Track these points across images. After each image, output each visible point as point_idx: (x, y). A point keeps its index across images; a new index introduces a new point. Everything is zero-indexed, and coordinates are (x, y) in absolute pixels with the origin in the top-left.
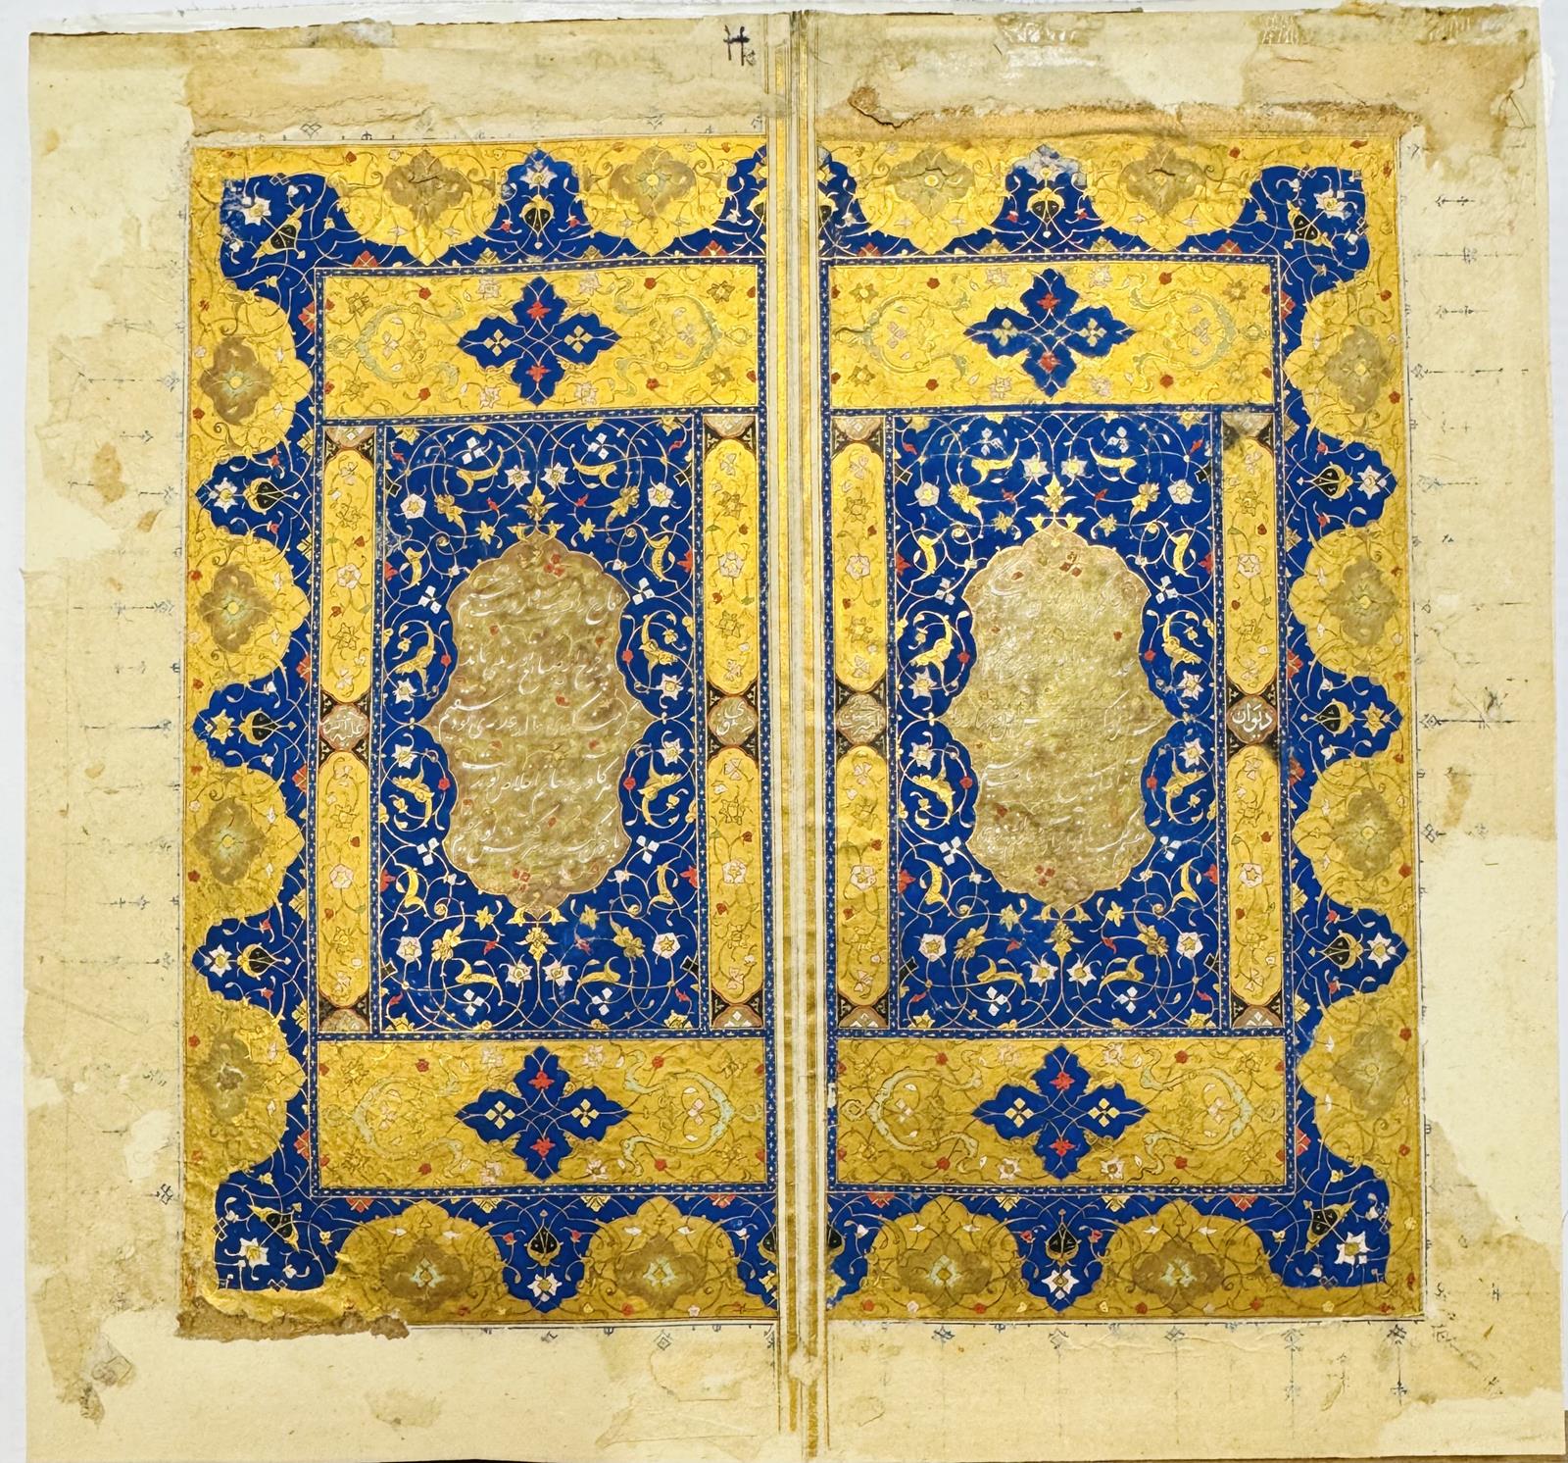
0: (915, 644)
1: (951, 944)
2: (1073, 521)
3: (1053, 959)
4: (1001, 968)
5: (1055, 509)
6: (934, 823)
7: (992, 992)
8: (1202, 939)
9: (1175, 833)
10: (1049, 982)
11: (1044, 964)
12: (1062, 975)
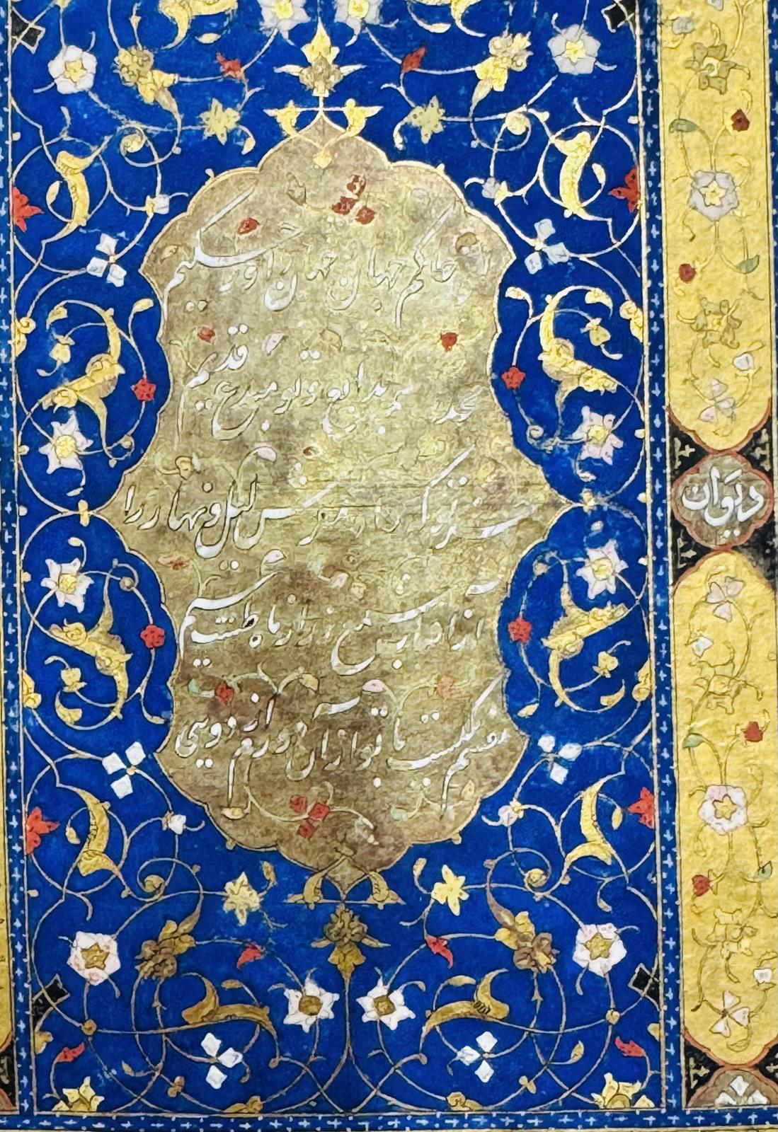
0: (49, 365)
1: (129, 952)
2: (358, 115)
3: (329, 980)
4: (228, 998)
5: (321, 92)
6: (91, 715)
7: (211, 1043)
8: (623, 936)
9: (568, 728)
10: (324, 1023)
11: (311, 988)
12: (348, 1010)
